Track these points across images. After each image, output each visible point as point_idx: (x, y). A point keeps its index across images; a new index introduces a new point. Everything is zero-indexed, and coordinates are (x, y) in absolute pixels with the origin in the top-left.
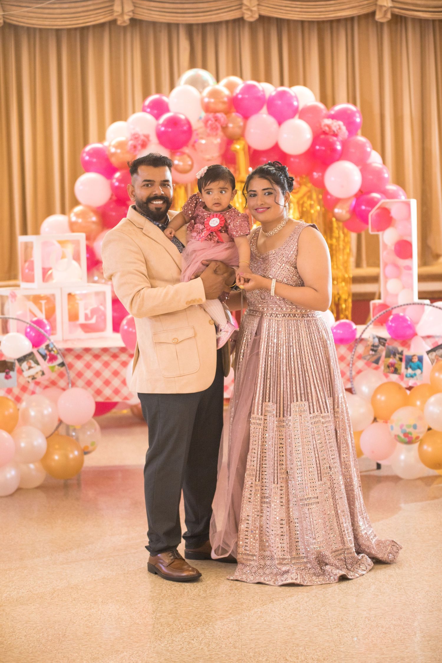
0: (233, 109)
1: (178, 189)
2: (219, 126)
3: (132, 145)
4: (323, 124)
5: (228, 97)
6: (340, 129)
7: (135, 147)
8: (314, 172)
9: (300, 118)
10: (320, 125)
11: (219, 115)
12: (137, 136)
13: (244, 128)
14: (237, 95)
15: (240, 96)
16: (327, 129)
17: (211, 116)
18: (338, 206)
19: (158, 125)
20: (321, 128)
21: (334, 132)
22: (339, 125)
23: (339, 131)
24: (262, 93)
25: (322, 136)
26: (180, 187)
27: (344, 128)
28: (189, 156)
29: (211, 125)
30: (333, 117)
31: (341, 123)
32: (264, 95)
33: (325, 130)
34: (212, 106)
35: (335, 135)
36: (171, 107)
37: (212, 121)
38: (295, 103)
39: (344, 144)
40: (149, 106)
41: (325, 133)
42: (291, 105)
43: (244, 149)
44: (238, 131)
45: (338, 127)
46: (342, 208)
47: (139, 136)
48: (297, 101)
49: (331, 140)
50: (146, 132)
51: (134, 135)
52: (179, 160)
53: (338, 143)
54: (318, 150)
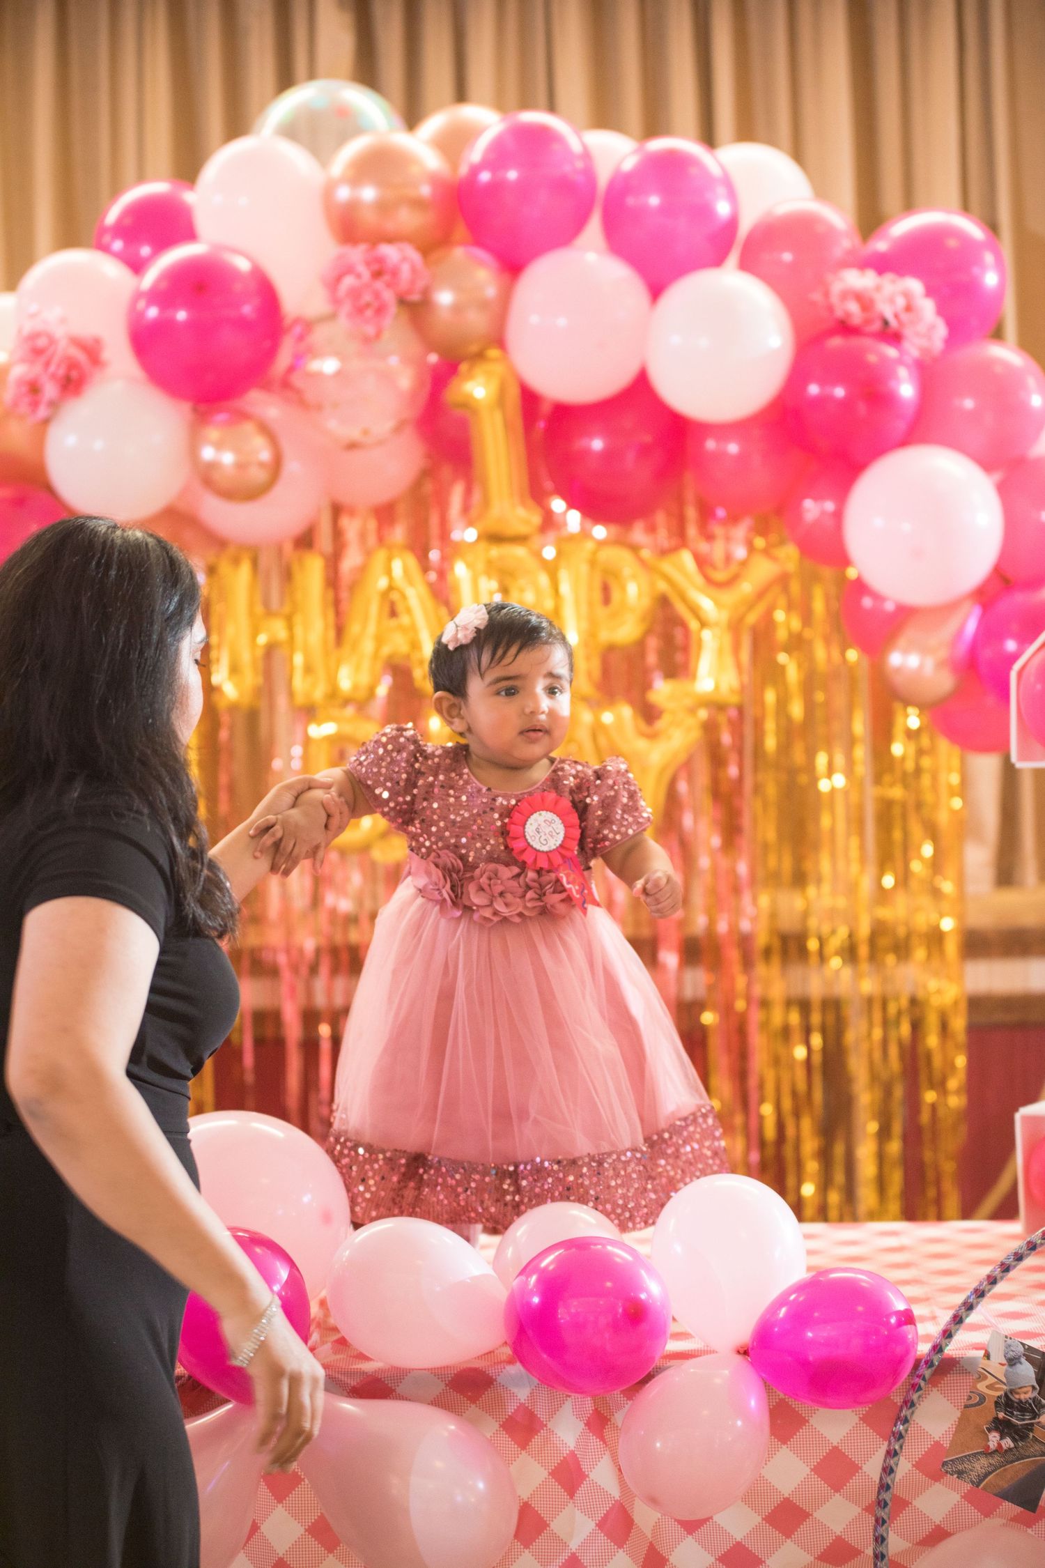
0: (461, 231)
1: (225, 568)
2: (389, 296)
3: (20, 382)
4: (836, 288)
5: (435, 180)
6: (909, 308)
7: (33, 388)
8: (807, 496)
9: (746, 265)
10: (827, 294)
11: (390, 252)
12: (42, 342)
13: (502, 309)
14: (475, 170)
15: (485, 176)
16: (853, 307)
17: (357, 254)
18: (902, 641)
19: (138, 295)
20: (830, 309)
21: (886, 323)
22: (907, 295)
23: (905, 317)
24: (579, 165)
25: (836, 342)
26: (236, 561)
27: (928, 307)
28: (265, 430)
29: (355, 294)
30: (881, 265)
31: (915, 285)
32: (589, 174)
33: (848, 315)
34: (369, 218)
35: (894, 337)
36: (203, 222)
37: (359, 276)
38: (723, 209)
39: (926, 372)
40: (120, 230)
41: (846, 328)
42: (704, 212)
43: (501, 400)
44: (477, 321)
45: (901, 302)
46: (924, 650)
47: (52, 341)
48: (732, 196)
49: (872, 358)
50: (87, 328)
51: (34, 336)
52: (219, 446)
53: (903, 372)
54: (820, 402)
